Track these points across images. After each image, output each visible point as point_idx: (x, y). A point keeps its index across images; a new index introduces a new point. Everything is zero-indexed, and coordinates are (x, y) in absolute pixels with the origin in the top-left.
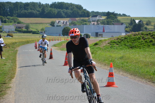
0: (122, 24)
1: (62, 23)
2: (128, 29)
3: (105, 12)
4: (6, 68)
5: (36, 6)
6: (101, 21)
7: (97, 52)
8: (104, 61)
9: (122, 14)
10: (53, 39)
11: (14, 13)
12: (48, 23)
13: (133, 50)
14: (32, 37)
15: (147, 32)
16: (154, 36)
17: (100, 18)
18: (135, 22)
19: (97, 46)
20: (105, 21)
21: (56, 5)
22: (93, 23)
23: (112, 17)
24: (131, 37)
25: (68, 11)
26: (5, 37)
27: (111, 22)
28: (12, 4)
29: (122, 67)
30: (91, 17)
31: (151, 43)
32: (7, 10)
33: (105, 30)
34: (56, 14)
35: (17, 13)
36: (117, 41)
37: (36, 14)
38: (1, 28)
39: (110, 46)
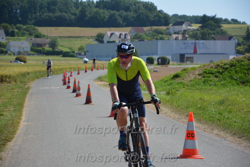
0: (230, 38)
1: (118, 36)
2: (242, 47)
3: (198, 16)
5: (69, 5)
6: (191, 33)
7: (177, 91)
8: (187, 107)
9: (230, 20)
10: (99, 67)
11: (30, 18)
12: (91, 37)
13: (247, 88)
14: (62, 62)
17: (189, 28)
19: (178, 80)
20: (199, 32)
21: (106, 2)
22: (174, 36)
23: (211, 25)
24: (243, 63)
25: (129, 13)
26: (11, 62)
27: (209, 34)
29: (219, 120)
30: (171, 25)
32: (16, 12)
33: (198, 50)
34: (107, 21)
35: (35, 18)
36: (216, 70)
37: (70, 20)
38: (4, 46)
39: (203, 79)
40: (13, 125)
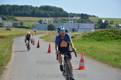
0: (92, 23)
1: (48, 21)
2: (97, 26)
3: (80, 14)
4: (4, 54)
5: (28, 8)
6: (77, 20)
9: (92, 16)
10: (40, 33)
11: (12, 13)
12: (37, 21)
13: (100, 43)
14: (25, 31)
15: (110, 29)
16: (115, 32)
17: (76, 18)
18: (102, 21)
19: (73, 39)
20: (80, 20)
21: (43, 7)
22: (70, 21)
23: (85, 17)
24: (98, 33)
25: (52, 12)
26: (5, 30)
28: (11, 6)
29: (91, 55)
30: (69, 17)
31: (114, 37)
32: (7, 10)
33: (79, 27)
34: (44, 15)
35: (14, 13)
36: (88, 35)
37: (28, 14)
38: (2, 24)
39: (83, 39)
40: (9, 56)
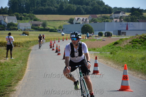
1: (82, 20)
3: (129, 8)
4: (15, 69)
5: (53, 2)
6: (125, 18)
7: (117, 52)
8: (123, 61)
11: (31, 9)
12: (66, 20)
14: (49, 35)
17: (124, 15)
19: (117, 46)
20: (129, 17)
22: (115, 20)
23: (137, 13)
25: (88, 7)
26: (20, 35)
29: (142, 69)
30: (113, 13)
32: (23, 6)
33: (129, 28)
34: (76, 11)
35: (34, 10)
37: (54, 10)
38: (16, 26)
39: (132, 45)
40: (22, 71)
